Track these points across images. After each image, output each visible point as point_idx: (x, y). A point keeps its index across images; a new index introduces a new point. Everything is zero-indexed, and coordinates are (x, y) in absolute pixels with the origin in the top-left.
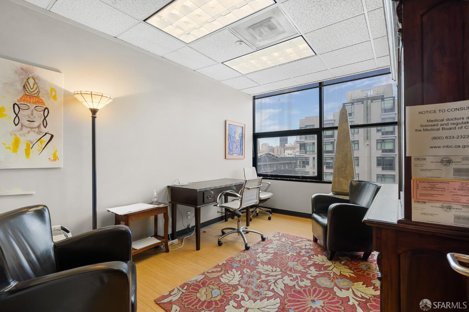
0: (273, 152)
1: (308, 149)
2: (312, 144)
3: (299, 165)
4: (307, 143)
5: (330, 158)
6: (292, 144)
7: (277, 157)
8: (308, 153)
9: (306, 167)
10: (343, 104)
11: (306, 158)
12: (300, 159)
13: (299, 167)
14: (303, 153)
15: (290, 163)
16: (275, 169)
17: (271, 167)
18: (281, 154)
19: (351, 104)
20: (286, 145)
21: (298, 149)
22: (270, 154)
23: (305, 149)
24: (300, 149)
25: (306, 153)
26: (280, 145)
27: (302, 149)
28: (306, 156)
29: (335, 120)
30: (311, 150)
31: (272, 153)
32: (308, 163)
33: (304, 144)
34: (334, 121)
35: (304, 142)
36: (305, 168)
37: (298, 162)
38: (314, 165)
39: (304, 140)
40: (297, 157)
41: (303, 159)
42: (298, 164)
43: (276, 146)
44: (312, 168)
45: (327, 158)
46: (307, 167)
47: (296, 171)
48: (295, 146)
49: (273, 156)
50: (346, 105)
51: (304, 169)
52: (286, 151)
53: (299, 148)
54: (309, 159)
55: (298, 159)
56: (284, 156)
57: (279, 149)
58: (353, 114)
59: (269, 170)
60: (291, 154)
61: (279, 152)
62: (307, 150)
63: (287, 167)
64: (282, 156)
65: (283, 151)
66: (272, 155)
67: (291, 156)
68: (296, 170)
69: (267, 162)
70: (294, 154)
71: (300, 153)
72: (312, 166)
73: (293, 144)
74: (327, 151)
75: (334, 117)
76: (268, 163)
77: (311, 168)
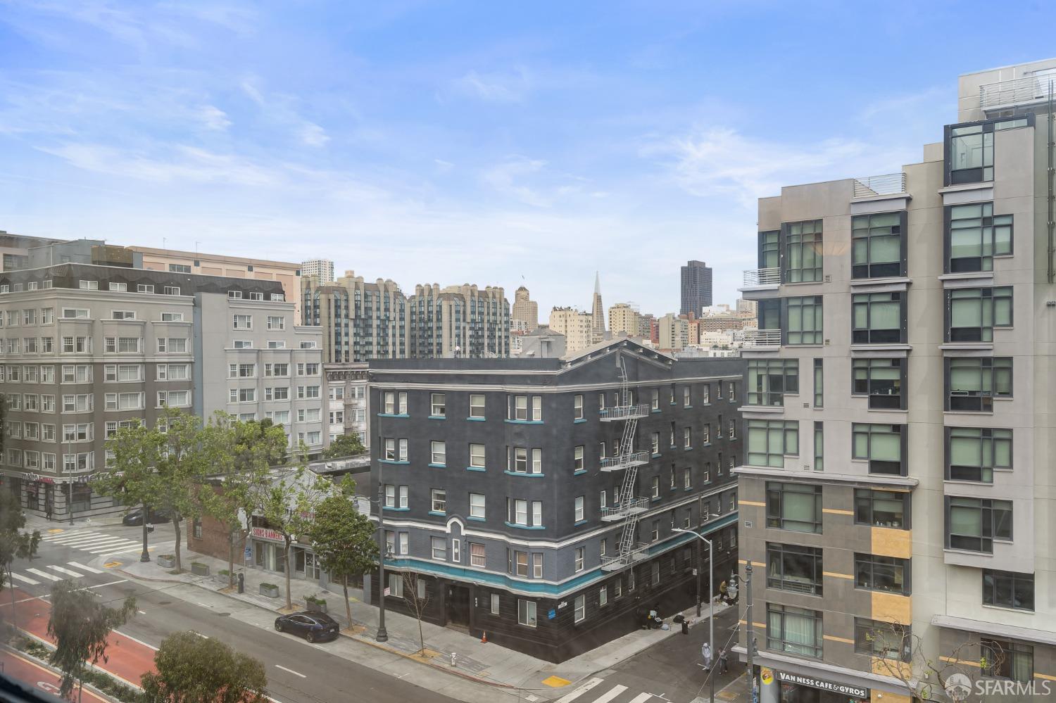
0: (656, 339)
1: (794, 325)
2: (810, 302)
3: (756, 391)
4: (788, 299)
5: (888, 364)
6: (728, 306)
7: (663, 359)
8: (794, 340)
9: (785, 399)
10: (946, 127)
11: (785, 361)
12: (760, 365)
13: (754, 400)
14: (771, 342)
15: (720, 382)
16: (655, 408)
17: (636, 401)
18: (685, 345)
19: (979, 129)
20: (705, 309)
21: (753, 326)
22: (633, 347)
23: (782, 324)
24: (762, 325)
25: (784, 342)
26: (683, 311)
27: (766, 325)
28: (786, 353)
29: (909, 200)
30: (808, 327)
31: (647, 343)
32: (793, 386)
33: (779, 300)
34: (904, 201)
35: (777, 295)
36: (782, 404)
37: (753, 378)
38: (819, 391)
39: (775, 286)
40: (749, 360)
41: (772, 365)
42: (753, 387)
43: (668, 315)
44: (812, 404)
45: (875, 364)
46: (789, 400)
47: (745, 416)
48: (740, 317)
49: (648, 353)
50: (958, 131)
51: (776, 408)
52: (706, 335)
53: (756, 321)
54: (797, 369)
55: (753, 364)
56: (696, 356)
57: (678, 327)
58: (987, 174)
59: (632, 412)
60: (725, 348)
61: (678, 339)
62: (791, 329)
63: (706, 401)
64: (691, 352)
65: (695, 333)
66: (644, 349)
67: (726, 354)
68: (741, 412)
69: (621, 380)
70: (736, 344)
71: (759, 342)
72: (810, 400)
73: (733, 307)
74: (873, 332)
75: (905, 187)
76: (627, 384)
77: (806, 406)
